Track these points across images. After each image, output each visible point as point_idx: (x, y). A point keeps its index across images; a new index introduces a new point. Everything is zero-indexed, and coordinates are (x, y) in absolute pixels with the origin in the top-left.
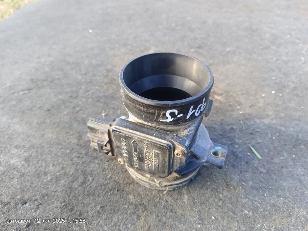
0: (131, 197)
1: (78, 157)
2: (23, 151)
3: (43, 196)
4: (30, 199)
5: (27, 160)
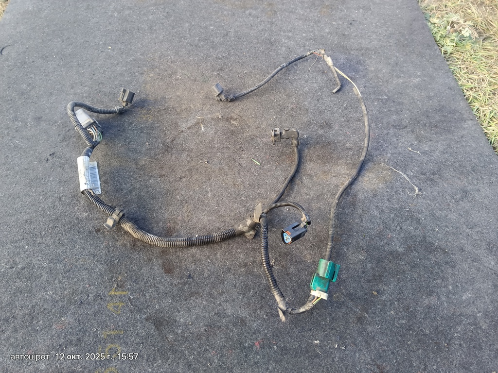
0: (178, 197)
1: (140, 177)
3: (125, 202)
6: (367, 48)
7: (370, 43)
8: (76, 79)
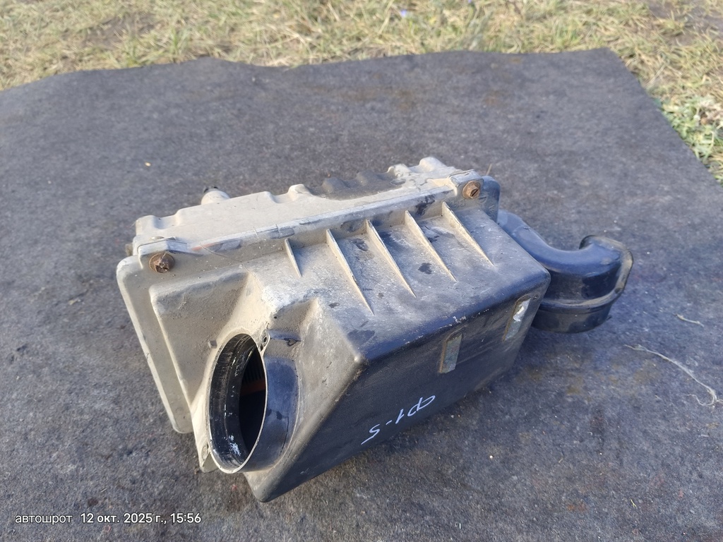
2: (107, 391)
4: (135, 448)
5: (116, 401)
6: (571, 153)
7: (574, 143)
8: (81, 217)
